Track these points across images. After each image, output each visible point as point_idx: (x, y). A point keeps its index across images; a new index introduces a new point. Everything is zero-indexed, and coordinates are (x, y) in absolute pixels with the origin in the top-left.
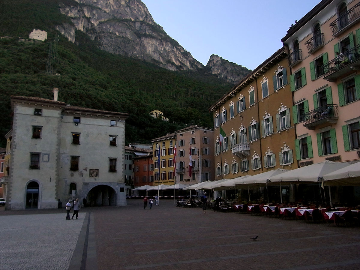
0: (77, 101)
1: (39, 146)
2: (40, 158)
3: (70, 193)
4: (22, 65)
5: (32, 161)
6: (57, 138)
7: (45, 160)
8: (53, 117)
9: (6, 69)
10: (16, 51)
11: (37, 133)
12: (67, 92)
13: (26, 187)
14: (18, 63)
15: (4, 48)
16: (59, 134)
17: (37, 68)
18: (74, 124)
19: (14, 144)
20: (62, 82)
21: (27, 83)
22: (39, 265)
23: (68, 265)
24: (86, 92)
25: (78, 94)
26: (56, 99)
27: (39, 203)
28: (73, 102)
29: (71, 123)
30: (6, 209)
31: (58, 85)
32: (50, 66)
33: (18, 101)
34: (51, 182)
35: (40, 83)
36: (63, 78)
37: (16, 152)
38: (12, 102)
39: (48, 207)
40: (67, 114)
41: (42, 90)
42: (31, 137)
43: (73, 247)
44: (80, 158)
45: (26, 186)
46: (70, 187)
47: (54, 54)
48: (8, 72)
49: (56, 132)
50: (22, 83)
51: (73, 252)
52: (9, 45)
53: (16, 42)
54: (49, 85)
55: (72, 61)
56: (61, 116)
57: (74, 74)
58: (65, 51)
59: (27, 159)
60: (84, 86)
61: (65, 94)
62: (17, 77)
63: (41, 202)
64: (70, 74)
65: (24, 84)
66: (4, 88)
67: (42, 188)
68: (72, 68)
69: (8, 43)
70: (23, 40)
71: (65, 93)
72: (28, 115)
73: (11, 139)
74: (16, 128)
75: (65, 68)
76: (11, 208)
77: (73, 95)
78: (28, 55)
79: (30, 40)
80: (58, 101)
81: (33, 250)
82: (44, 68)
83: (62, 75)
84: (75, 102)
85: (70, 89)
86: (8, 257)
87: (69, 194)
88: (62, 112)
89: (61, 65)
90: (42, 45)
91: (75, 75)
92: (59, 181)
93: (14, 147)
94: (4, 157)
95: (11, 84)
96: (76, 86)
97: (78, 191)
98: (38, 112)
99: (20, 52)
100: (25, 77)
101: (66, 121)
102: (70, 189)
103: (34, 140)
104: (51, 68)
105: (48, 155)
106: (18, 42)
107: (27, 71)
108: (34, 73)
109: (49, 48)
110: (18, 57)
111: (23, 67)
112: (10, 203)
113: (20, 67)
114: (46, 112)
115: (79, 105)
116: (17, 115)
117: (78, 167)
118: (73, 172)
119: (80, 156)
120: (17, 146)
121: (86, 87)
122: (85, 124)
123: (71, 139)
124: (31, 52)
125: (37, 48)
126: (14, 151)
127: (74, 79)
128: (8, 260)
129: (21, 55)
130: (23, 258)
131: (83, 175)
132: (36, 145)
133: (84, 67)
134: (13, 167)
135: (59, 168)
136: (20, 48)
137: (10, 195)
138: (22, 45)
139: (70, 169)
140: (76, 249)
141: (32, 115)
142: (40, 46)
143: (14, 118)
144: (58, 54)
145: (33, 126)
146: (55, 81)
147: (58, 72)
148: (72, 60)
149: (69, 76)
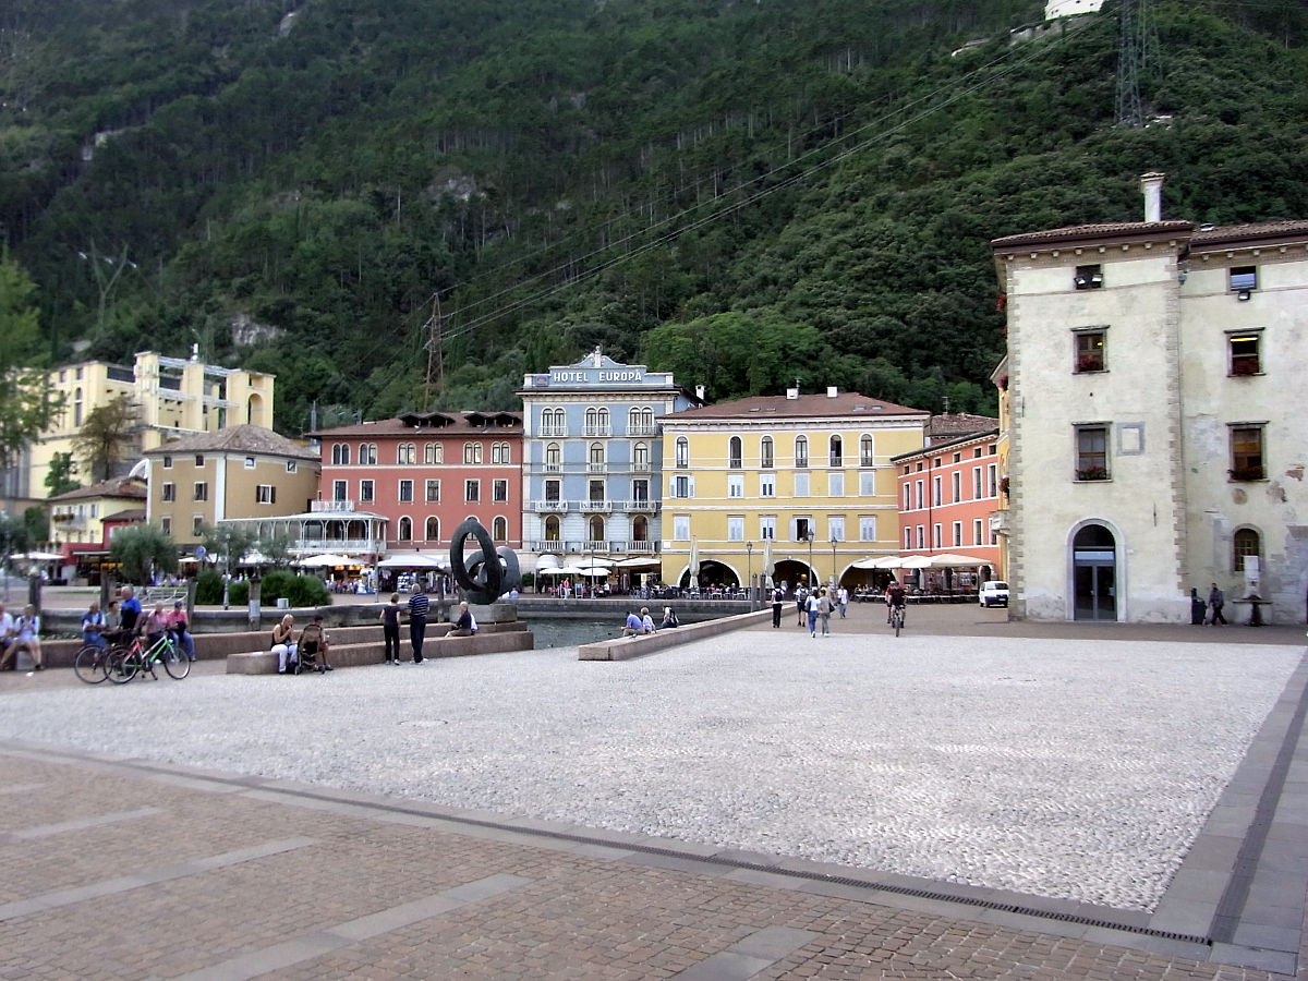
0: (1249, 200)
1: (1101, 399)
2: (1109, 440)
3: (1238, 566)
4: (1030, 123)
5: (1082, 455)
6: (1169, 361)
7: (1127, 446)
8: (1146, 284)
9: (978, 153)
10: (1004, 82)
11: (1090, 353)
12: (1205, 175)
13: (1069, 545)
14: (1015, 120)
15: (965, 85)
16: (1174, 345)
17: (1084, 119)
18: (1233, 298)
19: (1018, 399)
20: (1182, 142)
21: (1051, 182)
22: (1090, 810)
23: (1195, 833)
24: (1287, 154)
25: (1251, 174)
26: (1153, 215)
27: (1121, 603)
28: (1231, 210)
29: (1220, 294)
30: (1012, 618)
31: (1167, 157)
32: (1129, 95)
33: (1019, 251)
34: (1160, 524)
35: (1096, 170)
36: (1186, 126)
37: (1027, 427)
38: (998, 261)
39: (1155, 618)
40: (1203, 263)
41: (1105, 193)
42: (1072, 370)
43: (1226, 771)
44: (1269, 431)
45: (1069, 539)
46: (1236, 544)
47: (1141, 45)
48: (986, 163)
49: (1163, 339)
50: (1031, 187)
51: (1220, 790)
52: (980, 70)
53: (1002, 49)
54: (1130, 169)
55: (1216, 45)
56: (1177, 274)
57: (1230, 95)
58: (1185, 17)
59: (1065, 449)
60: (1277, 135)
61: (1196, 188)
62: (1016, 171)
63: (1127, 600)
64: (1211, 104)
65: (1039, 190)
66: (977, 219)
67: (1126, 547)
68: (1218, 75)
69: (976, 63)
70: (1026, 34)
71: (1196, 182)
72: (1053, 293)
73: (1005, 384)
74: (1017, 347)
75: (1189, 84)
76: (1028, 613)
77: (1231, 184)
78: (1046, 84)
79: (1047, 25)
80: (1162, 219)
81: (1079, 758)
82: (1107, 113)
83: (1179, 117)
84: (1243, 207)
85: (1214, 163)
86: (994, 769)
87: (1231, 570)
88: (1181, 258)
89: (1170, 78)
90: (1092, 29)
91: (1235, 98)
92: (1187, 521)
93: (1019, 410)
94: (995, 447)
95: (1000, 200)
96: (1239, 144)
97: (1268, 559)
98: (1088, 279)
99: (1016, 80)
100: (1043, 162)
101: (1199, 292)
102: (1236, 552)
103: (1085, 378)
104: (1136, 102)
105: (1140, 427)
106: (1008, 48)
107: (1047, 142)
108: (1071, 140)
109: (1119, 31)
110: (1012, 101)
111: (1032, 129)
112: (1021, 597)
113: (1021, 132)
114: (1116, 271)
115: (1259, 217)
116: (1018, 301)
117: (1264, 465)
118: (1241, 486)
119: (1268, 422)
120: (1026, 406)
121: (1285, 136)
122: (1279, 290)
123: (1225, 359)
124: (1057, 68)
125: (1076, 46)
126: (1019, 426)
127: (1230, 117)
128: (994, 777)
129: (1021, 92)
130: (1041, 780)
131: (1288, 497)
132: (1091, 395)
133: (1272, 56)
134: (1020, 478)
135: (1184, 471)
136: (1018, 64)
137: (1021, 573)
138: (1022, 54)
139: (1228, 476)
140: (1235, 780)
141: (1069, 292)
142: (1085, 34)
143: (1009, 314)
144: (1157, 41)
145: (1074, 330)
146: (1153, 146)
147: (1164, 110)
148: (1219, 43)
149: (1210, 112)
